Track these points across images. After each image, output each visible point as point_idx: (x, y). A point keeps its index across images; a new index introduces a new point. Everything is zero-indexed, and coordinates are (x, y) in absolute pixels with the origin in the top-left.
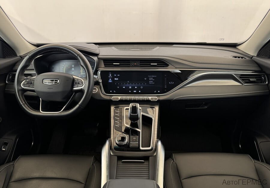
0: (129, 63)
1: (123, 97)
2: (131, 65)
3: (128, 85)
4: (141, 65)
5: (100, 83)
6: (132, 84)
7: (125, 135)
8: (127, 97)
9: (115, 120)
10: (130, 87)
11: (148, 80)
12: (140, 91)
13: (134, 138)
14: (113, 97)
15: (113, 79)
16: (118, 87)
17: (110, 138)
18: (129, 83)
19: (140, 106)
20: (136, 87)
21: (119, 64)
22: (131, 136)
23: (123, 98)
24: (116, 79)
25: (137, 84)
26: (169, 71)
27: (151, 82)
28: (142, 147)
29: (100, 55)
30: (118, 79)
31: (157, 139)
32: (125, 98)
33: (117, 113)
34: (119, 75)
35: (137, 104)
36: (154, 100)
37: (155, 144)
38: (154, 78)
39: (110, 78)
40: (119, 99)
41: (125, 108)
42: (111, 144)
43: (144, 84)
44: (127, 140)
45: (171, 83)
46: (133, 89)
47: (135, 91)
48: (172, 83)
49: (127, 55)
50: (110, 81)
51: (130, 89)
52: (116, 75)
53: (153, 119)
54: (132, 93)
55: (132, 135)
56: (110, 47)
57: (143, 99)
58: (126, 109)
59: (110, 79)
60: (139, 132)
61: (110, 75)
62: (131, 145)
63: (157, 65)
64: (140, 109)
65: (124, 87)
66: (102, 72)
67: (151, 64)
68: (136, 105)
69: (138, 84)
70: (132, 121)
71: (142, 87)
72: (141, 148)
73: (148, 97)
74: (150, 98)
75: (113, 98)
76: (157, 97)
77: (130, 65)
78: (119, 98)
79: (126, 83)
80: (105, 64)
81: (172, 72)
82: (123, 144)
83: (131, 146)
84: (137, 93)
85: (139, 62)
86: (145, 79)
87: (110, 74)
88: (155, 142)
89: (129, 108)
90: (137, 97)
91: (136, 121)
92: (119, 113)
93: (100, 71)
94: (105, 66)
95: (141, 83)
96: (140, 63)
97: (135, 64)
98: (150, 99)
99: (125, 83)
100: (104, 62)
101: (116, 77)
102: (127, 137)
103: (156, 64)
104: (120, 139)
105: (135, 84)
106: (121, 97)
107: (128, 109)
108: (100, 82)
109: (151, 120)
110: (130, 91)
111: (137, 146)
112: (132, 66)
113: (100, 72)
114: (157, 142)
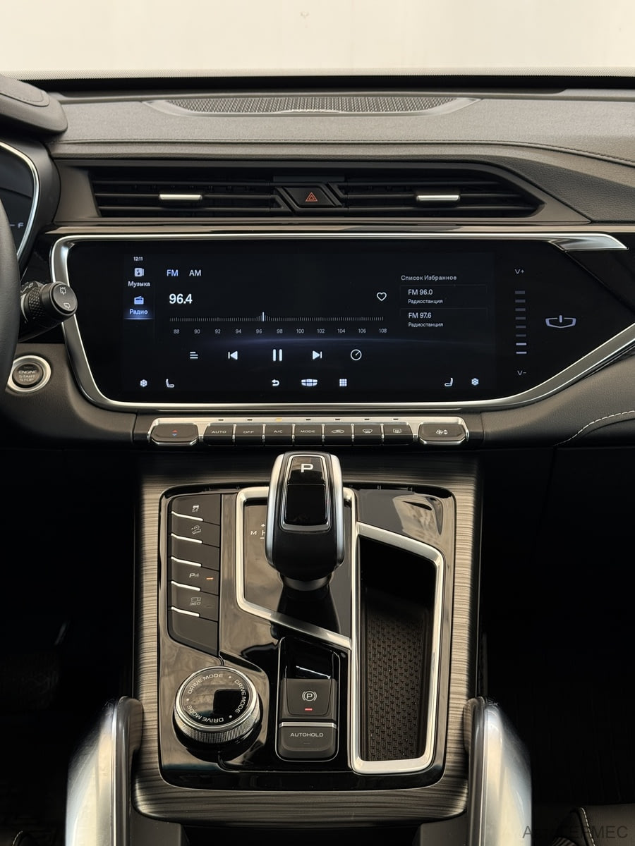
0: (271, 190)
1: (227, 420)
2: (284, 208)
3: (259, 338)
4: (346, 202)
5: (63, 315)
6: (290, 329)
7: (240, 672)
8: (256, 420)
9: (172, 572)
10: (278, 355)
11: (399, 304)
12: (343, 383)
13: (307, 696)
14: (156, 422)
15: (156, 300)
16: (194, 356)
17: (137, 696)
18: (269, 328)
19: (345, 485)
20: (315, 355)
21: (197, 197)
22: (287, 684)
23: (230, 427)
24: (175, 299)
25: (321, 331)
26: (542, 244)
27: (418, 320)
28: (365, 756)
29: (66, 137)
30: (189, 299)
31: (471, 695)
32: (240, 427)
33: (185, 528)
34: (198, 273)
35: (323, 457)
36: (442, 438)
37: (454, 732)
38: (439, 290)
39: (139, 292)
40: (201, 434)
41: (243, 495)
42: (142, 740)
43: (373, 329)
44: (252, 712)
45: (556, 322)
46: (297, 364)
47: (310, 383)
48: (565, 322)
49: (254, 138)
50: (138, 315)
51: (277, 370)
52: (175, 273)
53: (439, 562)
54: (292, 393)
55: (294, 674)
56: (141, 100)
57: (367, 432)
58: (250, 502)
59: (139, 301)
60: (343, 654)
61: (139, 272)
62: (284, 745)
63: (462, 201)
64: (347, 504)
65: (235, 355)
66: (80, 250)
67: (422, 197)
68: (316, 462)
69: (331, 329)
70: (292, 583)
71: (357, 355)
72: (359, 765)
73: (402, 419)
74: (414, 424)
75: (160, 425)
76: (460, 421)
77: (273, 203)
78: (202, 424)
79: (249, 329)
80: (99, 201)
81: (565, 247)
82: (229, 736)
83: (283, 748)
84: (327, 393)
85: (335, 187)
86: (382, 296)
87: (139, 265)
88: (456, 717)
89: (270, 492)
90: (323, 423)
91: (321, 581)
92: (197, 530)
93: (66, 244)
94: (104, 214)
95: (352, 329)
96: (346, 190)
97: (312, 198)
98: (415, 434)
99: (238, 325)
100: (95, 188)
101: (182, 286)
102: (256, 686)
103: (455, 197)
104: (207, 702)
105: (311, 329)
106: (215, 420)
107: (263, 501)
108: (67, 307)
109: (422, 570)
110: (276, 383)
111: (331, 747)
112: (293, 213)
113: (65, 252)
114: (476, 715)
